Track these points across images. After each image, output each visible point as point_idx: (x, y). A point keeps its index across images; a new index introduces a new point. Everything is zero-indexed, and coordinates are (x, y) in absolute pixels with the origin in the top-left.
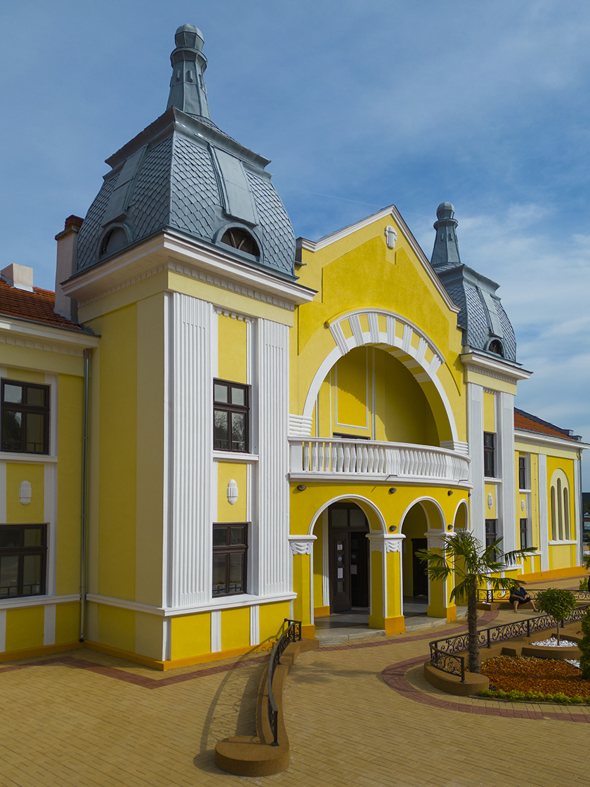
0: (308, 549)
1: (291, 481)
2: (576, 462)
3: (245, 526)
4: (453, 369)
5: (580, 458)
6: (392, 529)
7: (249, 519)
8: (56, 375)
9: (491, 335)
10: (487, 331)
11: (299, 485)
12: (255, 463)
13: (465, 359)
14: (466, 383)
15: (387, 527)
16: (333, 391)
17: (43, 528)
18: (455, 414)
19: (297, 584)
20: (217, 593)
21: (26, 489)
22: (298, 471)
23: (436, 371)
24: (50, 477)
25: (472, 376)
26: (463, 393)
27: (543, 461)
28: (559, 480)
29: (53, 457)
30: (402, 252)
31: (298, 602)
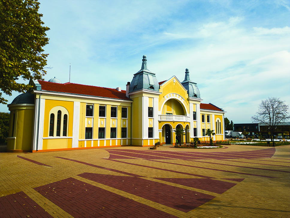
0: (161, 131)
1: (159, 121)
2: (223, 116)
3: (152, 128)
4: (186, 101)
5: (224, 115)
6: (174, 129)
7: (153, 127)
8: (128, 107)
9: (194, 94)
10: (193, 93)
11: (160, 122)
12: (154, 119)
13: (189, 99)
14: (189, 103)
15: (173, 128)
16: (166, 106)
17: (126, 128)
18: (187, 109)
19: (160, 137)
20: (149, 137)
21: (124, 122)
22: (160, 120)
23: (183, 102)
24: (127, 121)
25: (190, 102)
26: (189, 105)
27: (213, 116)
28: (218, 120)
29: (127, 118)
30: (176, 82)
31: (160, 139)
